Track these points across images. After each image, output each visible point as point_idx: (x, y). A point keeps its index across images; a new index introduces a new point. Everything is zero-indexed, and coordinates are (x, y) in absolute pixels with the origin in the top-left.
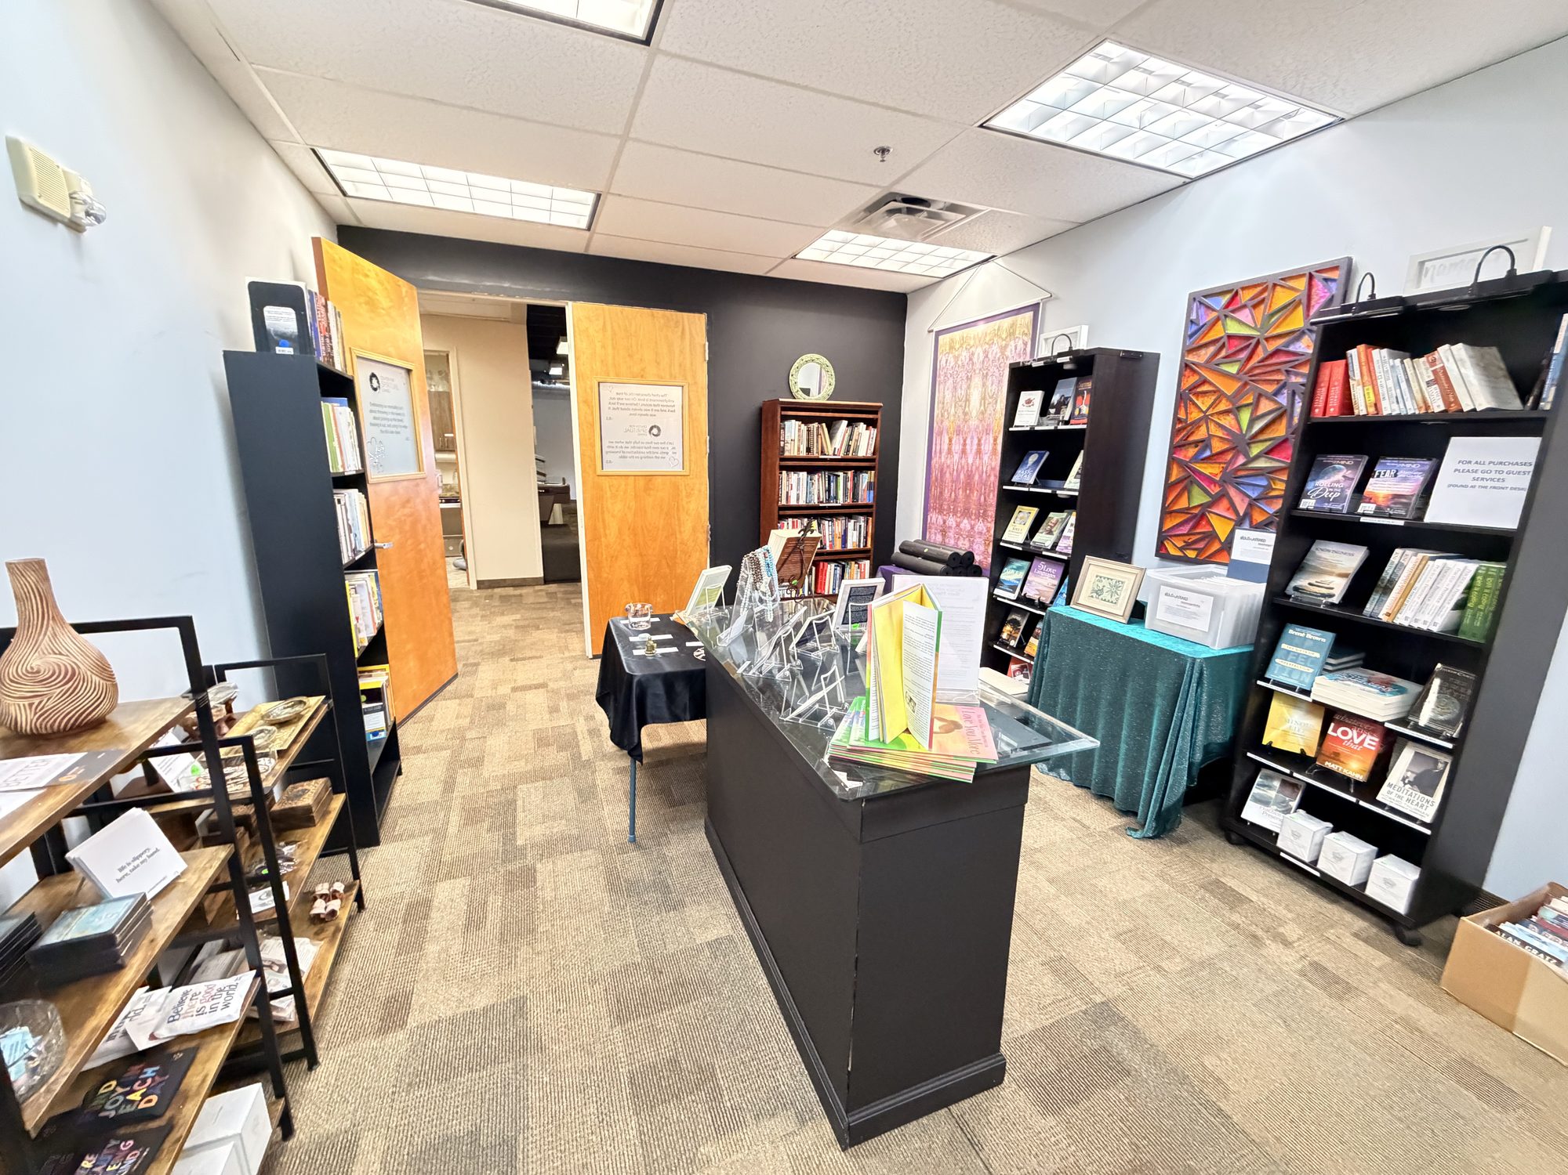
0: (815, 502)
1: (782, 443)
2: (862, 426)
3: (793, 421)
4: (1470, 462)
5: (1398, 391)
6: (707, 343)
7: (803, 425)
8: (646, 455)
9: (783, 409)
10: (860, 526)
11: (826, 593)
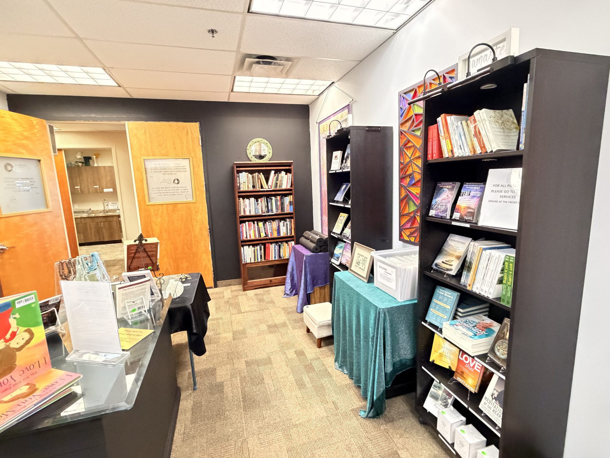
0: (260, 213)
1: (238, 184)
2: (283, 173)
3: (244, 173)
4: (498, 186)
5: (461, 141)
6: (200, 137)
7: (249, 175)
8: (172, 194)
9: (237, 167)
10: (287, 224)
11: (271, 260)
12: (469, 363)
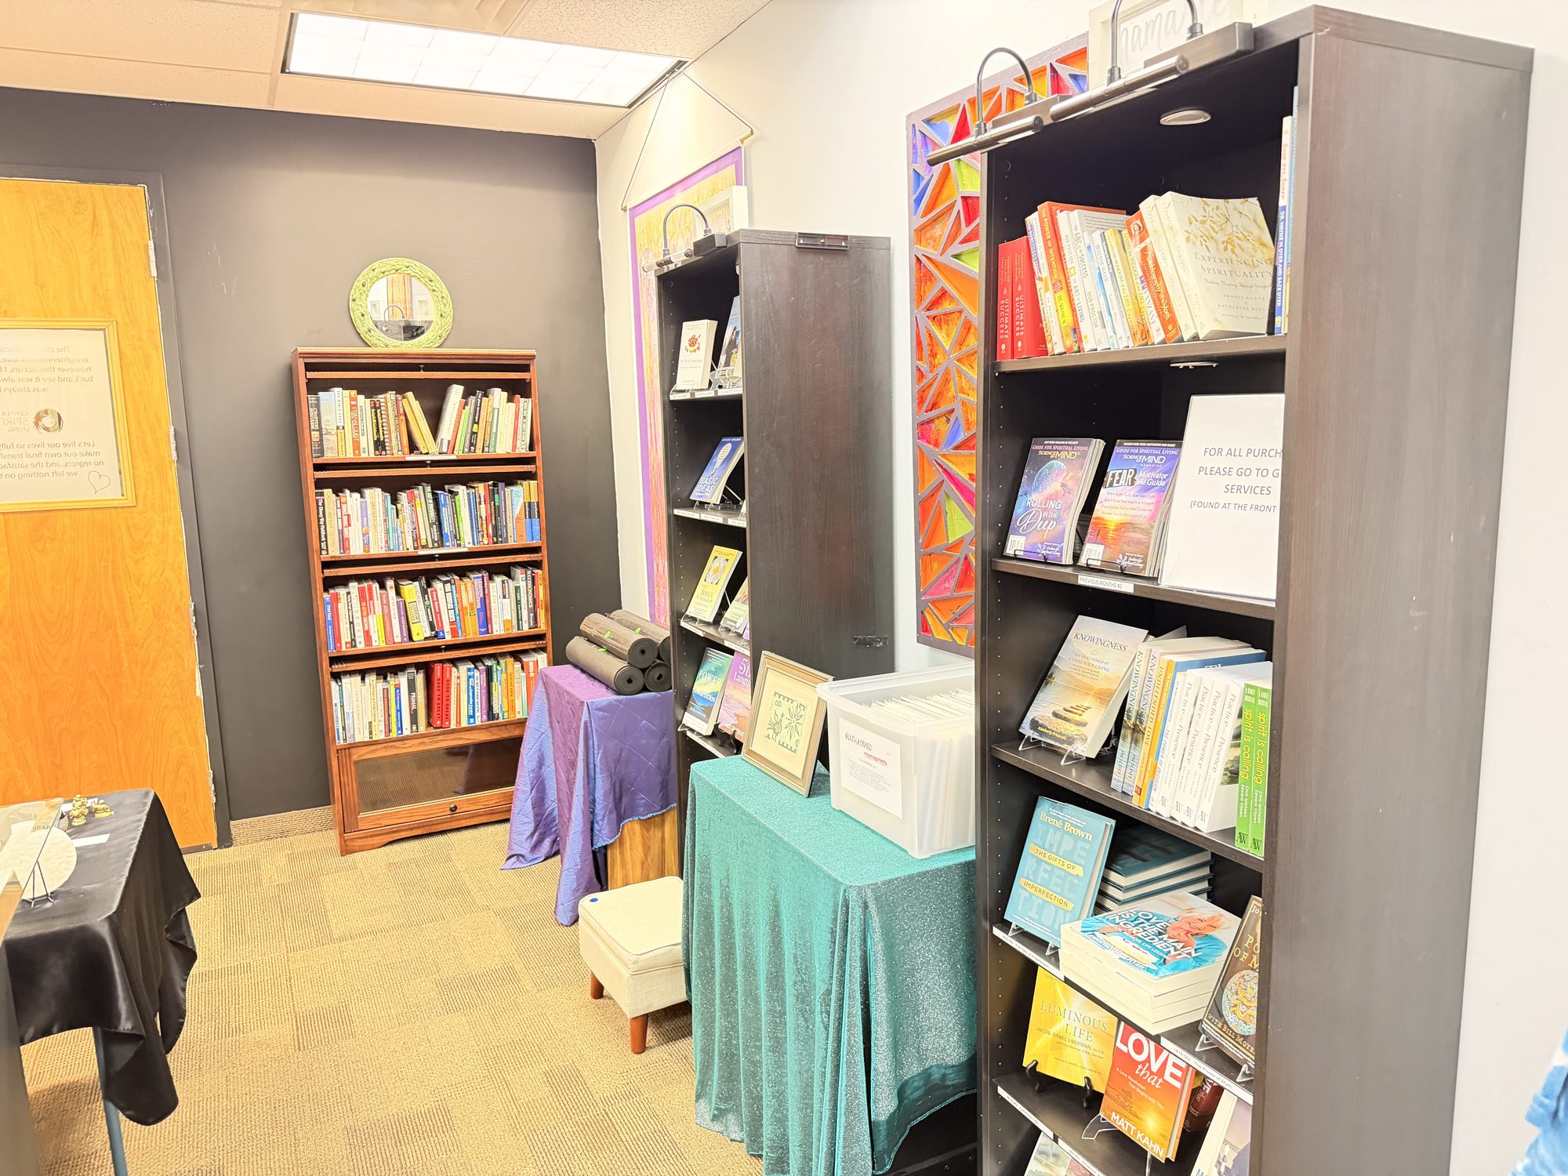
0: (408, 547)
1: (315, 435)
2: (498, 395)
3: (338, 390)
4: (1220, 452)
5: (1102, 298)
6: (151, 243)
7: (361, 398)
8: (31, 470)
9: (309, 367)
10: (517, 589)
11: (453, 726)
12: (1148, 1060)
